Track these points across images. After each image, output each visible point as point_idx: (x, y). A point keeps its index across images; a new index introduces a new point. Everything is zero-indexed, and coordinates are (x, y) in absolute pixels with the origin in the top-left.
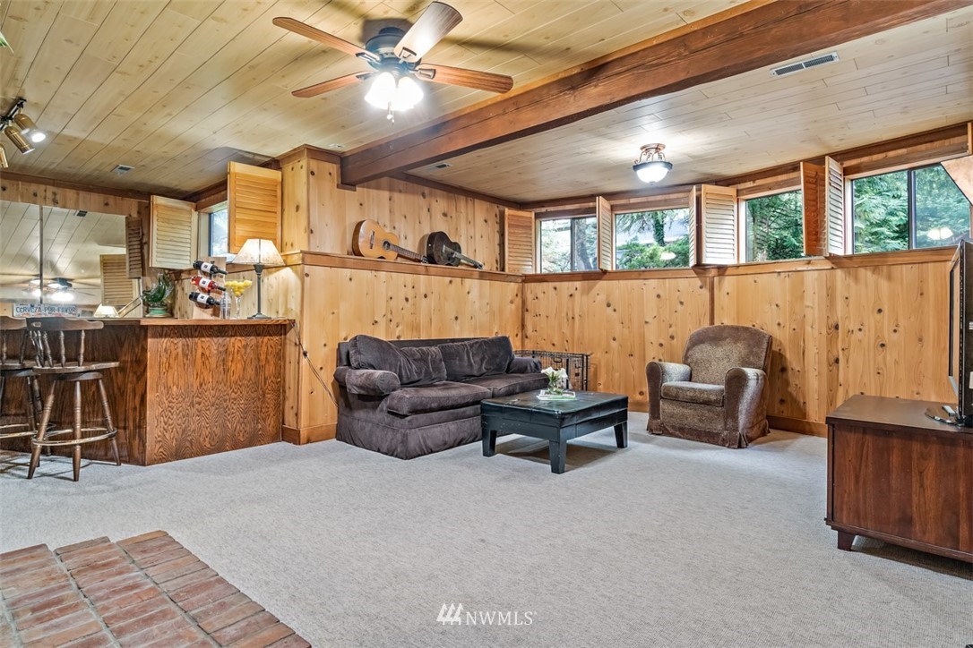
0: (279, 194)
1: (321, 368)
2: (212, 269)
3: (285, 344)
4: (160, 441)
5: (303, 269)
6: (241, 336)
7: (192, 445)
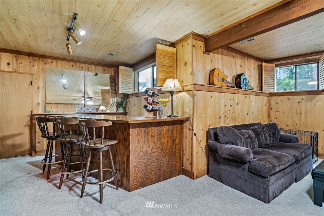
0: (175, 59)
1: (201, 141)
2: (153, 94)
3: (183, 128)
4: (135, 179)
5: (194, 93)
6: (167, 125)
7: (148, 180)
